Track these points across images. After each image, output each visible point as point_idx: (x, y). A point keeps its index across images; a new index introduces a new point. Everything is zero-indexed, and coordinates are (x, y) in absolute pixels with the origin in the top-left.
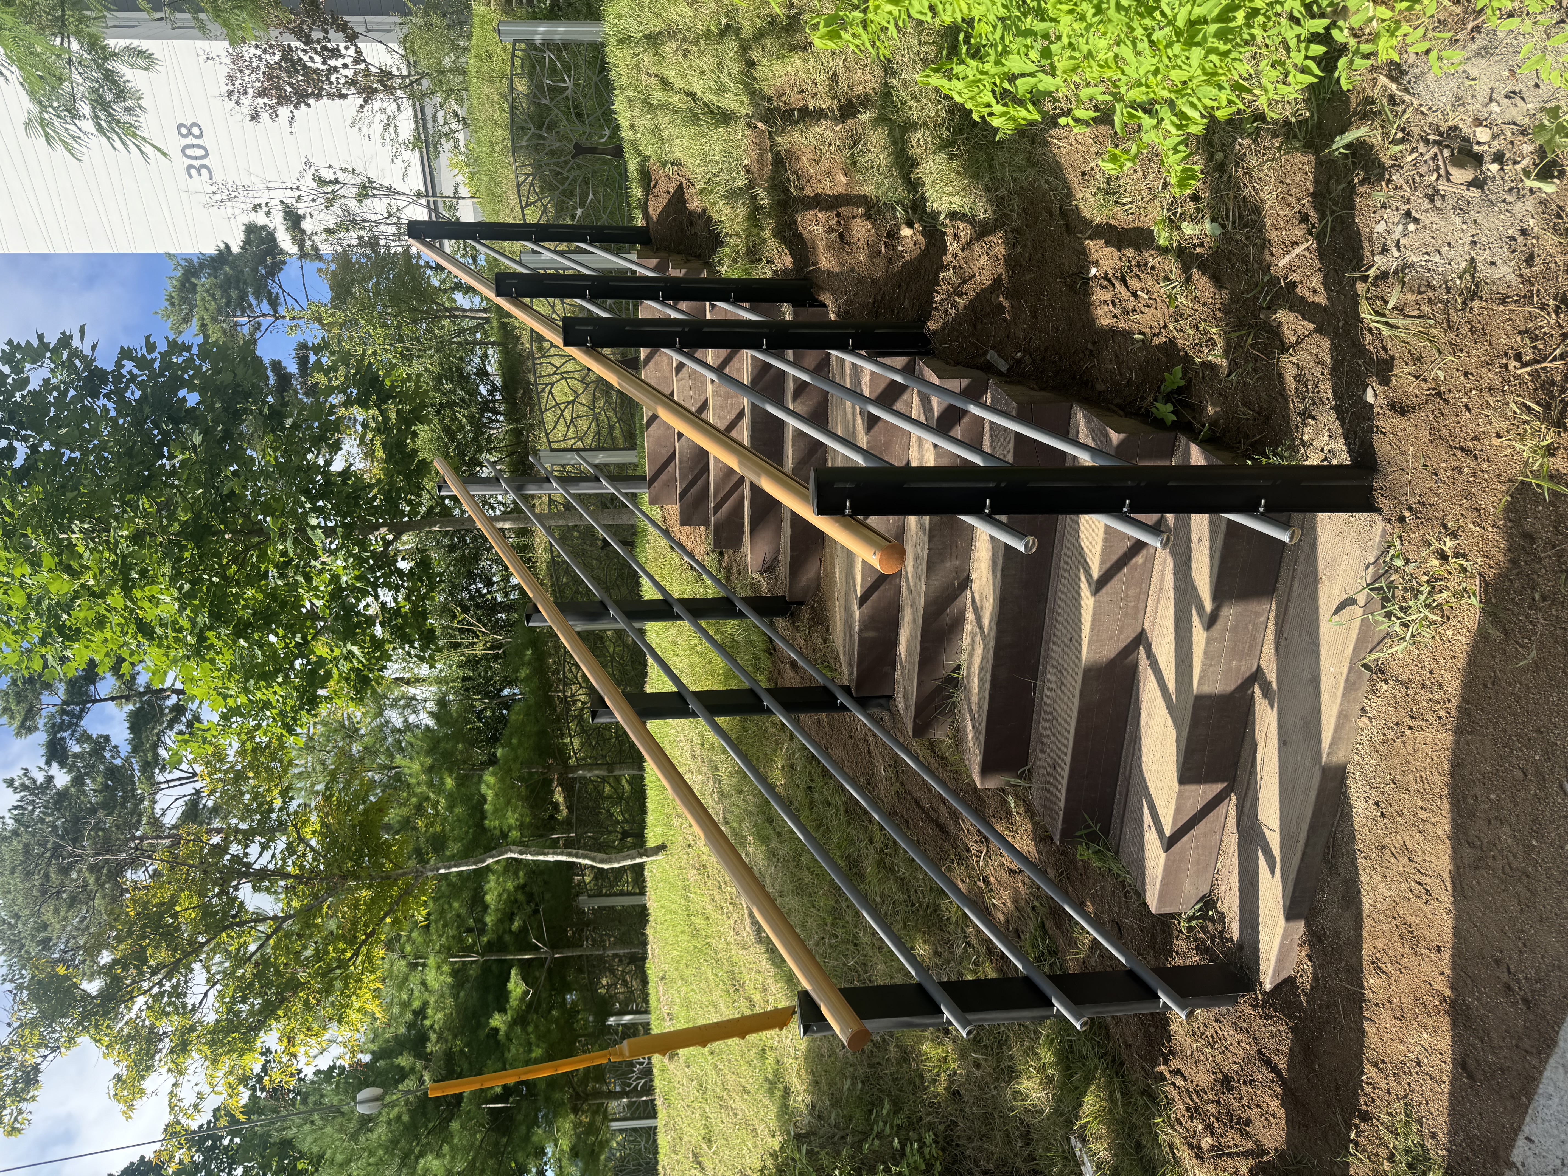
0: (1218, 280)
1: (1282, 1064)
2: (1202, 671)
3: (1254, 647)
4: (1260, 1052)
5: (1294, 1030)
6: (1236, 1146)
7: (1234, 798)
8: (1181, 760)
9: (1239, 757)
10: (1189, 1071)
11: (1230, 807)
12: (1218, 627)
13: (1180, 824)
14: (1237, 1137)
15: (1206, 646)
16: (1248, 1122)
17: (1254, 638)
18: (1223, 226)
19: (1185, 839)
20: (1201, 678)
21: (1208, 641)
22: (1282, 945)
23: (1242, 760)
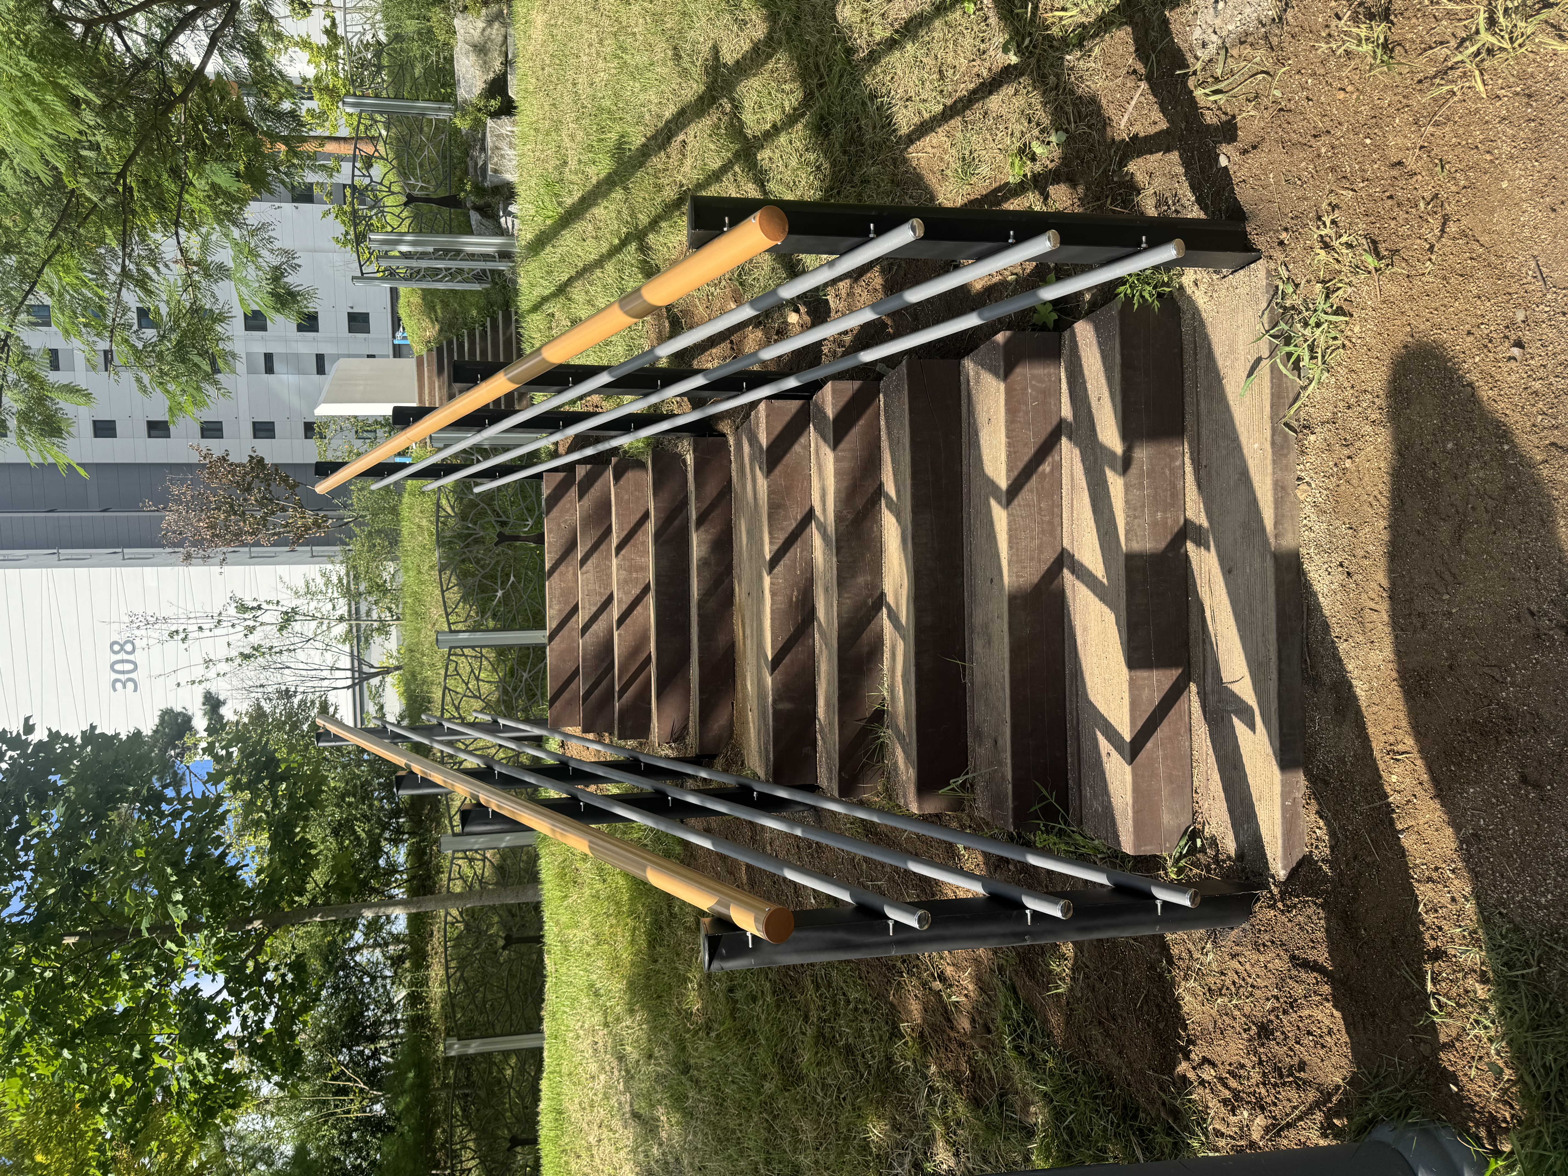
0: (1072, 182)
1: (1321, 955)
2: (1127, 524)
3: (1176, 498)
4: (1293, 958)
5: (1323, 906)
6: (1296, 1108)
7: (1193, 687)
8: (1125, 637)
9: (1188, 634)
10: (1217, 1052)
11: (1193, 696)
12: (1133, 470)
13: (1140, 724)
14: (1293, 1094)
15: (1126, 494)
16: (1302, 1066)
17: (1174, 487)
18: (1066, 131)
19: (1149, 745)
20: (1127, 532)
21: (1127, 487)
22: (1284, 808)
23: (1192, 637)
